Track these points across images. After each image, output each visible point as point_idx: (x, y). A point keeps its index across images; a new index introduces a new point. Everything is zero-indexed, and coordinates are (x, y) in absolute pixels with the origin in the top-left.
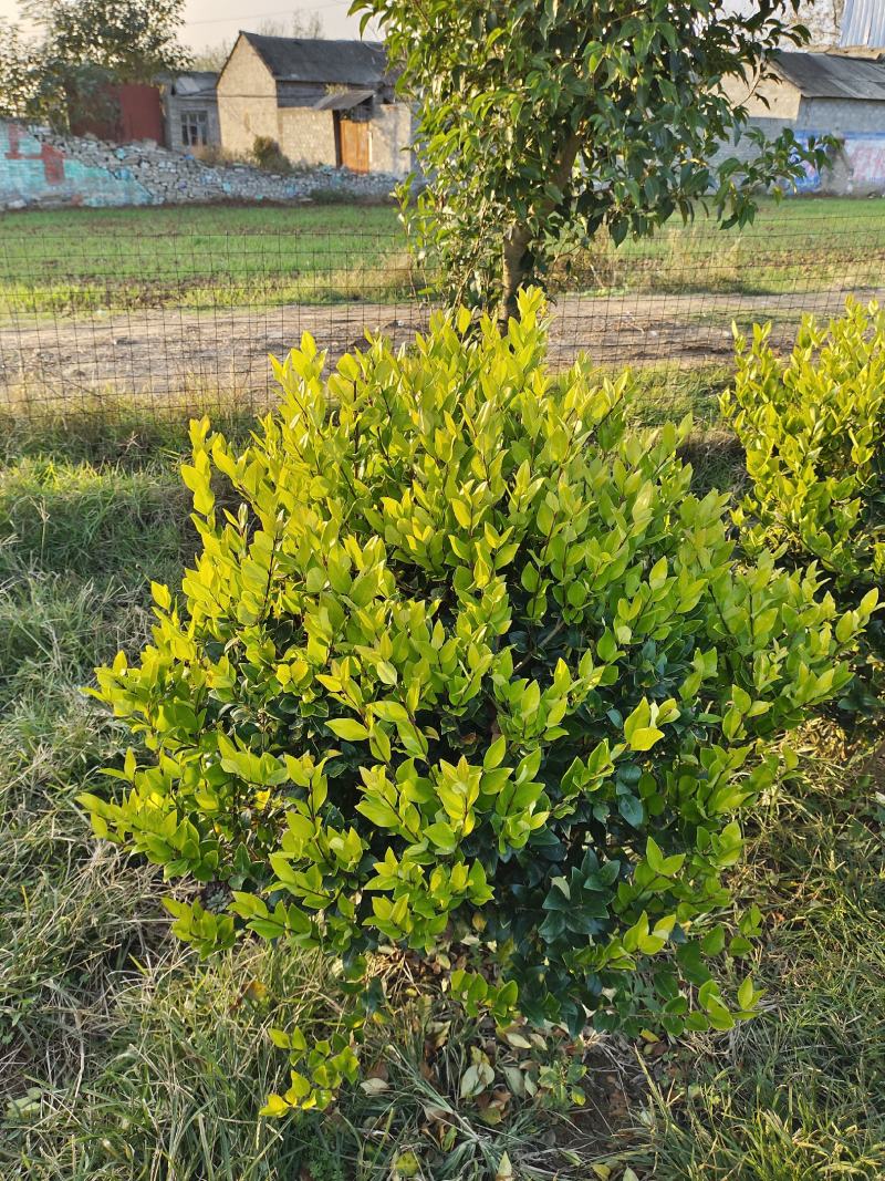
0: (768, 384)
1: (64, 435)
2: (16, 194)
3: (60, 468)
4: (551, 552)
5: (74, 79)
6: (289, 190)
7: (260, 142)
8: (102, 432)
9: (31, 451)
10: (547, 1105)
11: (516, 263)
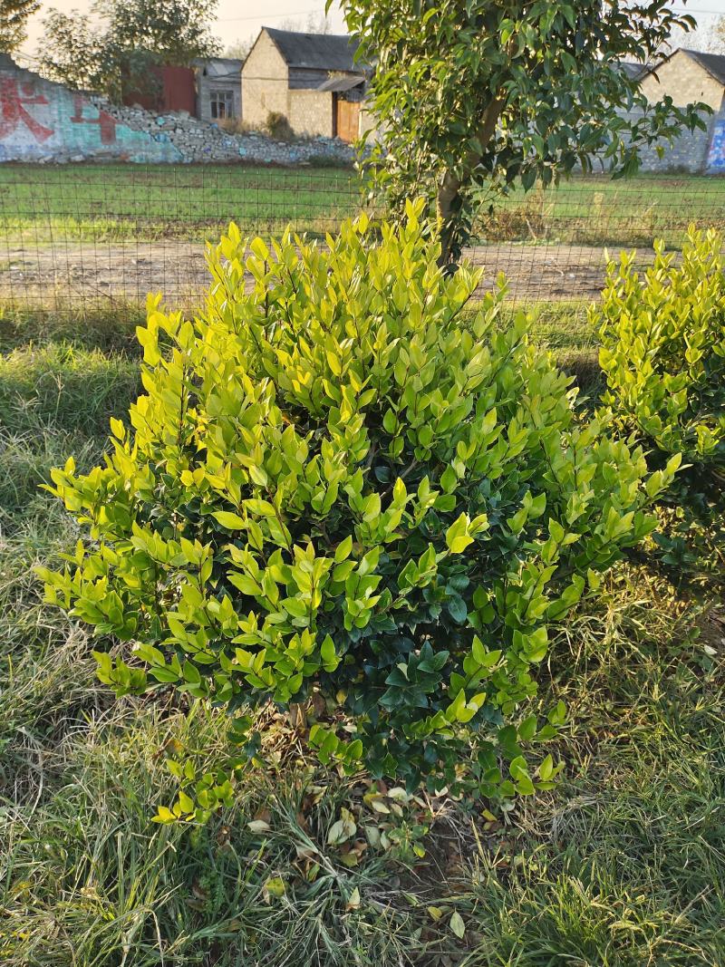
0: (631, 301)
1: (84, 328)
2: (77, 150)
3: (78, 352)
4: (405, 400)
5: (128, 60)
6: (292, 155)
7: (273, 116)
8: (115, 328)
9: (58, 339)
10: (395, 857)
11: (447, 205)
